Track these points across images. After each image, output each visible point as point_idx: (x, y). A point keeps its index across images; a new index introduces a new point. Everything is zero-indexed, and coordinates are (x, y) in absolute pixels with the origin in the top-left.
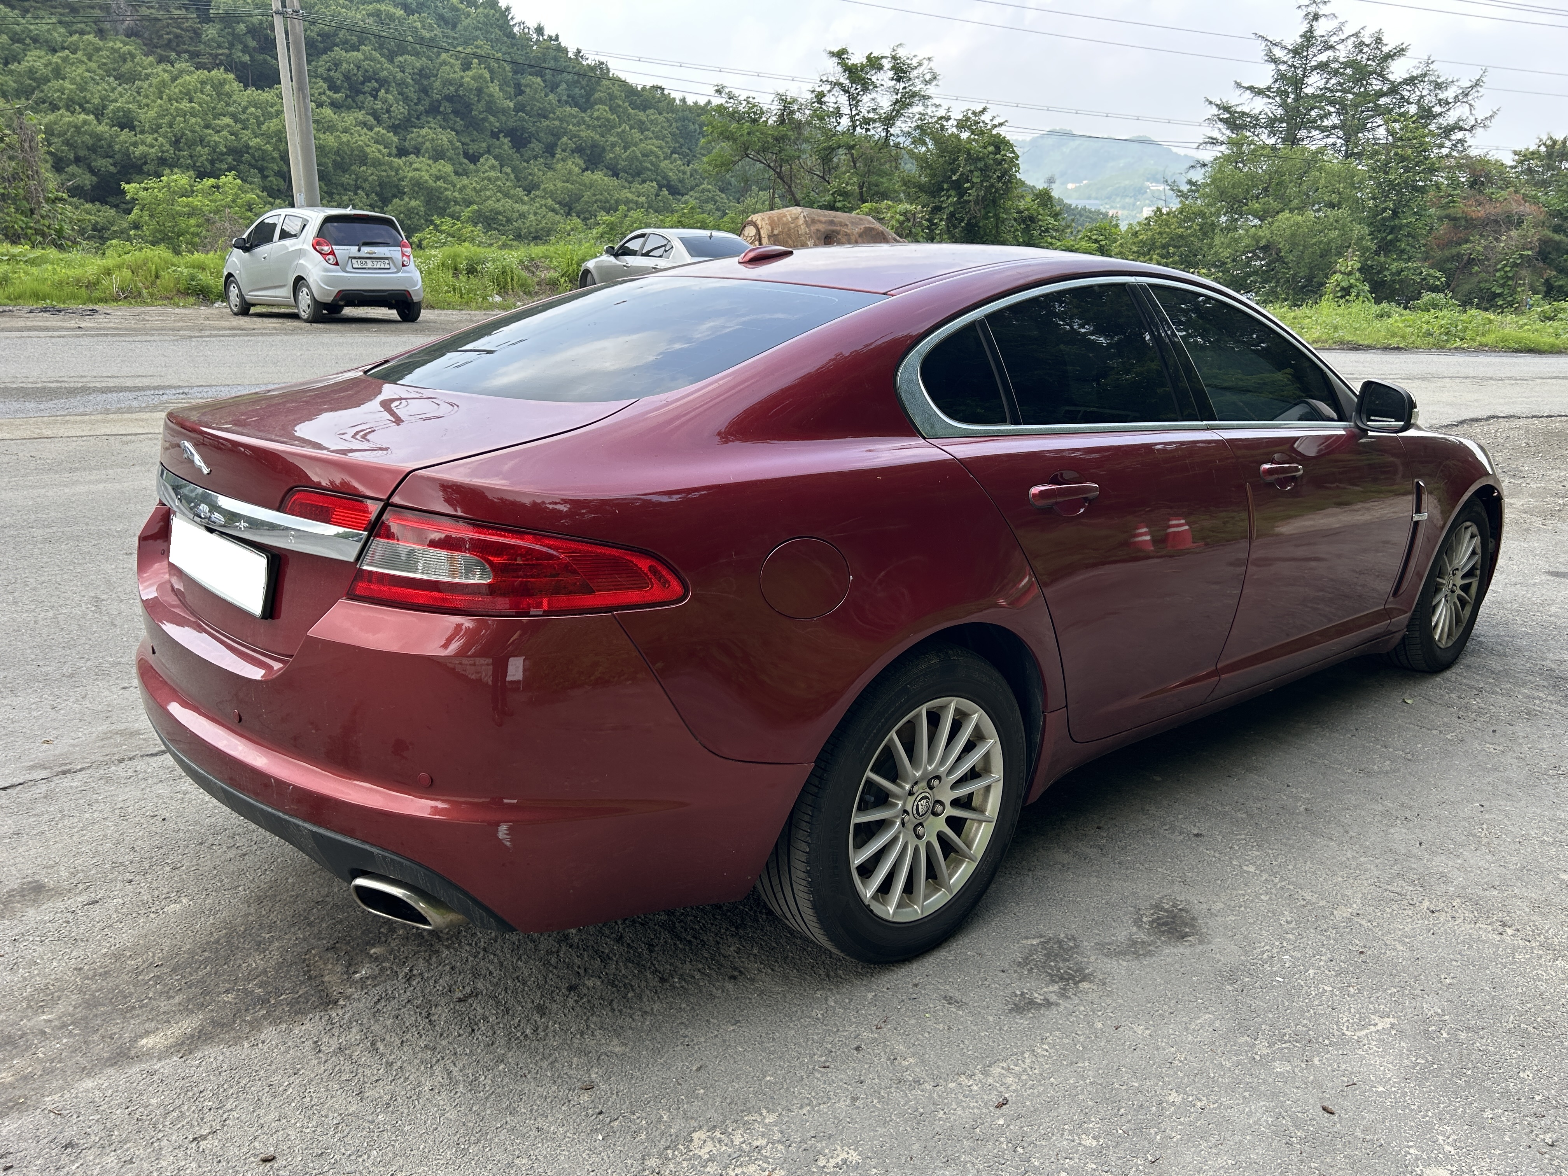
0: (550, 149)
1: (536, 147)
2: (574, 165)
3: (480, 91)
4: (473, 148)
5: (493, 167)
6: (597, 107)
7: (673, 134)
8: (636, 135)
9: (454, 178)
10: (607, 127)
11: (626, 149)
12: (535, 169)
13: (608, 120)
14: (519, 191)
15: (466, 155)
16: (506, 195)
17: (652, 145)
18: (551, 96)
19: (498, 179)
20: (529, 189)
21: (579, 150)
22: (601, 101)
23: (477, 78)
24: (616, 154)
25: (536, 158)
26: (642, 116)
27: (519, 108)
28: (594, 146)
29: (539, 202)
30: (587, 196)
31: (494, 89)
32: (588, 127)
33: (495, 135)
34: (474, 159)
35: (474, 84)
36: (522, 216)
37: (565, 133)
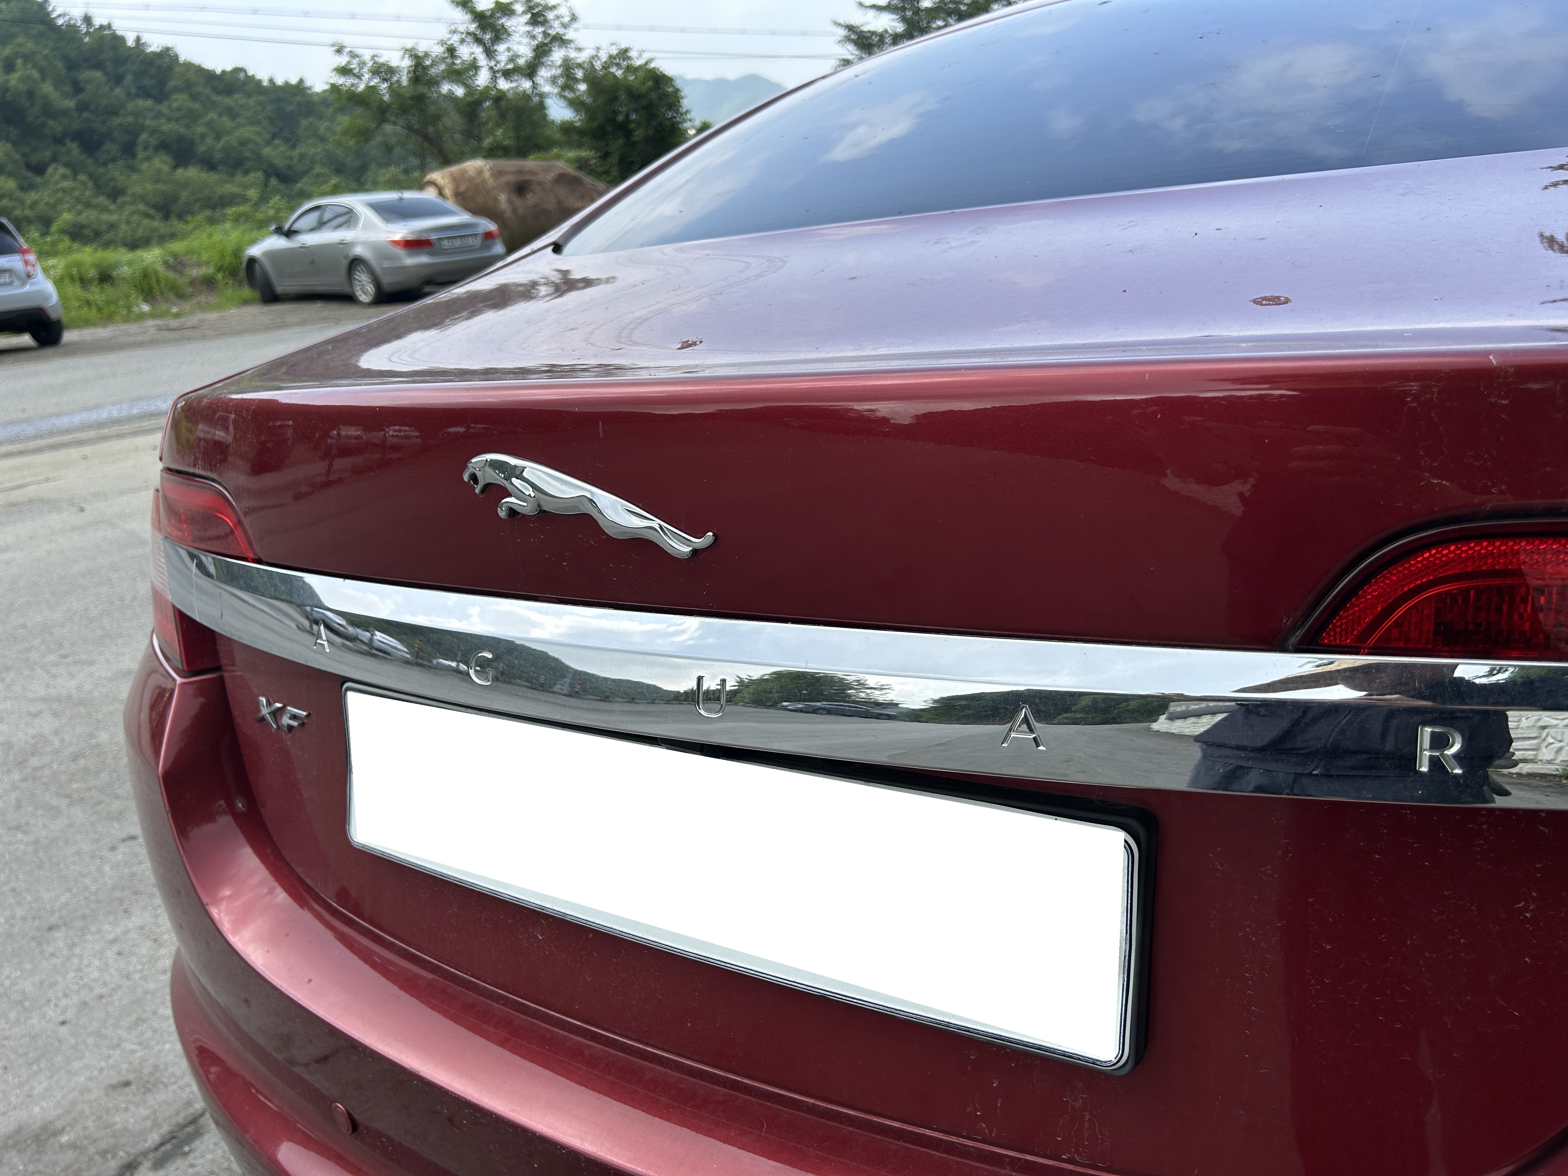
0: (129, 150)
1: (111, 148)
2: (161, 163)
3: (31, 94)
4: (35, 158)
5: (64, 177)
6: (175, 96)
7: (270, 119)
8: (227, 122)
9: (19, 194)
10: (192, 117)
11: (218, 138)
12: (116, 173)
13: (190, 110)
14: (102, 200)
15: (29, 167)
16: (88, 205)
17: (248, 132)
18: (118, 91)
19: (73, 189)
20: (115, 194)
21: (163, 146)
22: (177, 90)
23: (27, 79)
24: (206, 146)
25: (114, 160)
26: (228, 101)
27: (82, 107)
28: (180, 139)
29: (128, 209)
30: (184, 195)
31: (47, 88)
32: (169, 119)
33: (59, 140)
34: (39, 169)
35: (23, 87)
36: (113, 226)
37: (142, 129)
